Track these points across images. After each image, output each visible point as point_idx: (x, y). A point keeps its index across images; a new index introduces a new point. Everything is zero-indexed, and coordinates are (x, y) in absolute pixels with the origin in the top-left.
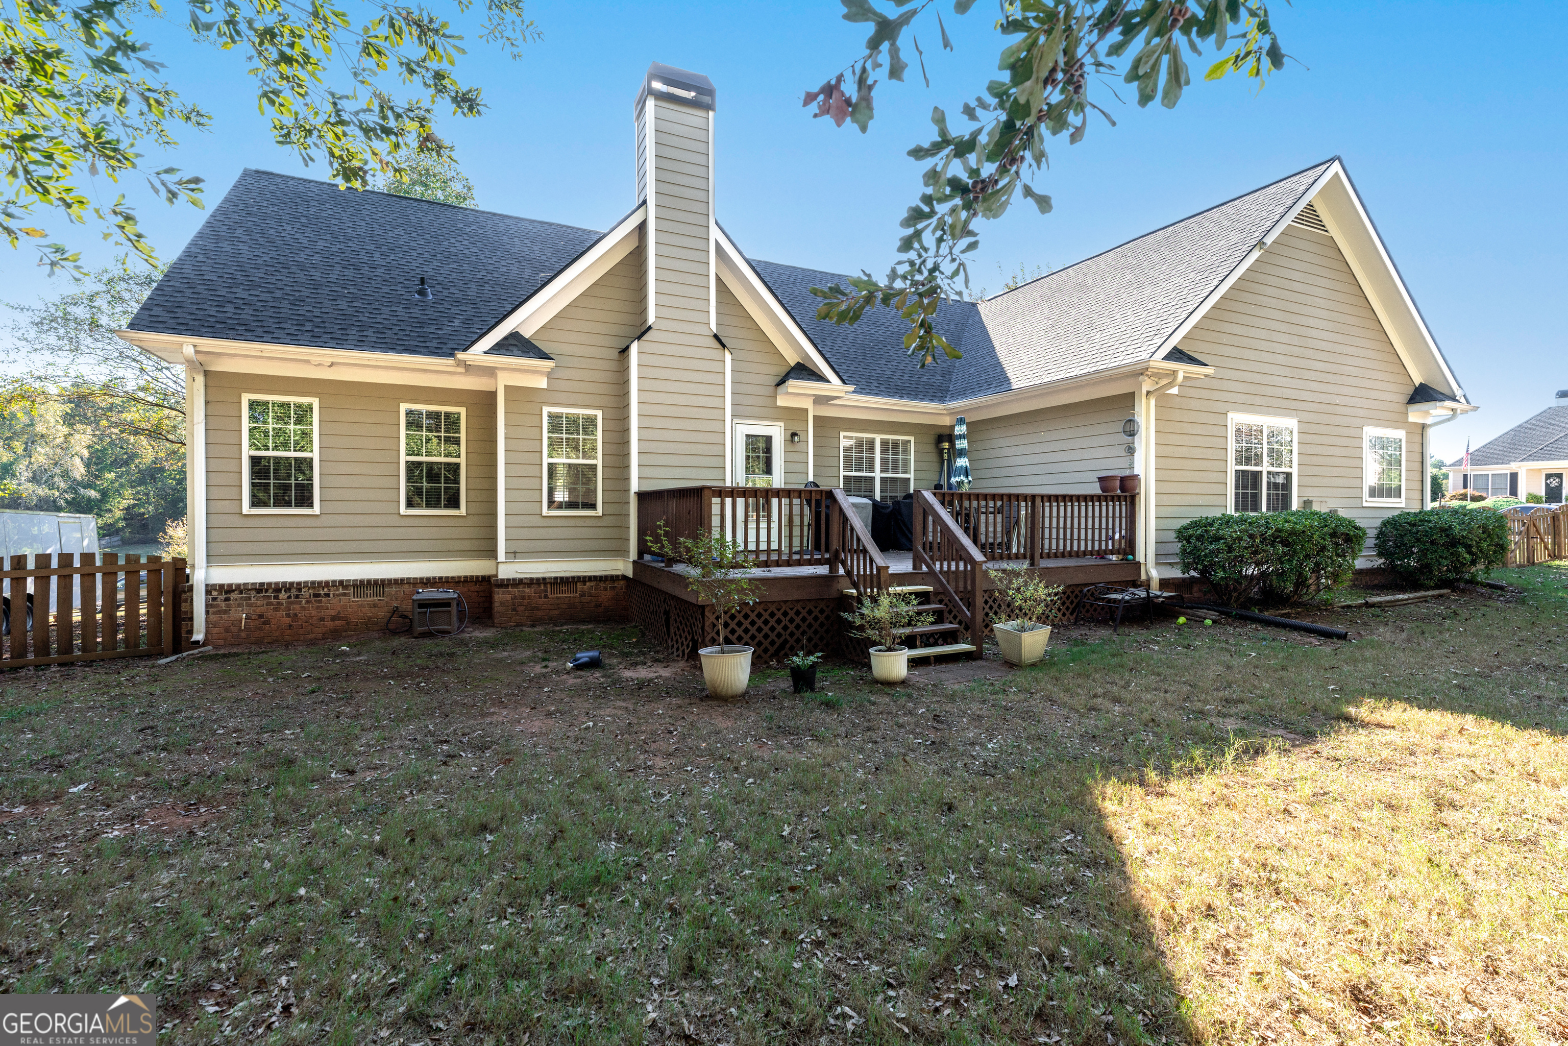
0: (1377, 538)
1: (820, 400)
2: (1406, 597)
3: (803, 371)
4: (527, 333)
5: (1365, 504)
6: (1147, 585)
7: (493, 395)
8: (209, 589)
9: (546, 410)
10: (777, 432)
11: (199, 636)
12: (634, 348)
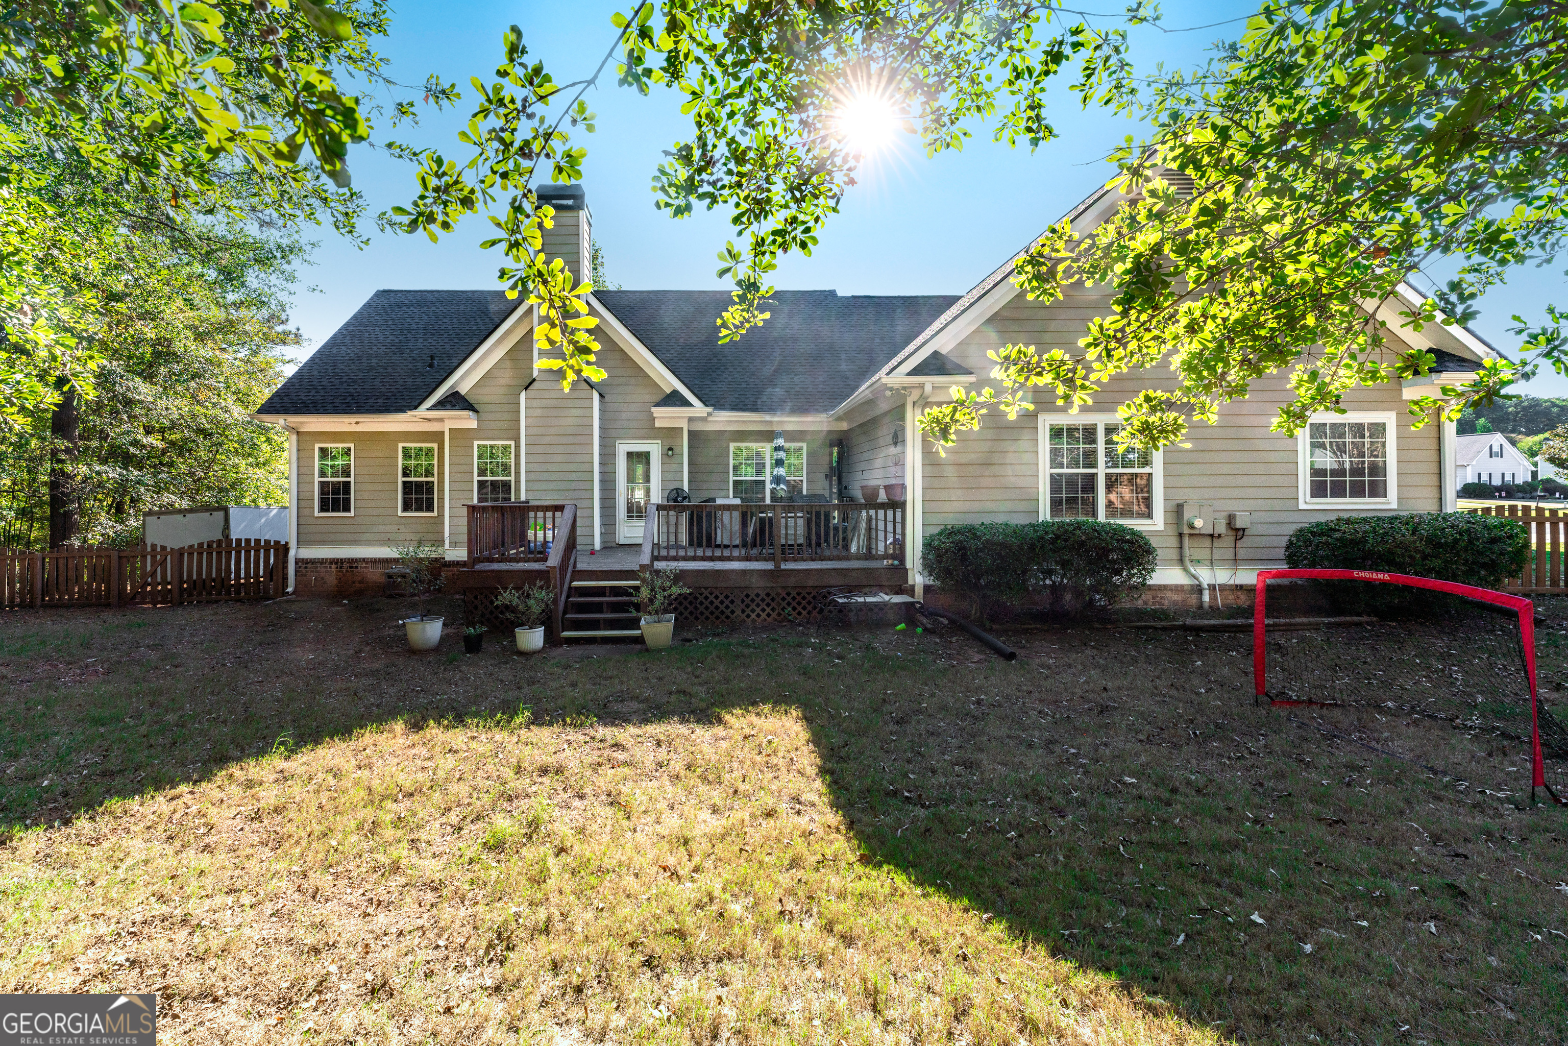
0: (1288, 548)
1: (691, 420)
2: (1305, 620)
3: (674, 399)
4: (464, 389)
5: (1302, 506)
6: (911, 591)
7: (443, 433)
8: (297, 561)
9: (476, 443)
10: (654, 448)
11: (290, 589)
12: (523, 395)
